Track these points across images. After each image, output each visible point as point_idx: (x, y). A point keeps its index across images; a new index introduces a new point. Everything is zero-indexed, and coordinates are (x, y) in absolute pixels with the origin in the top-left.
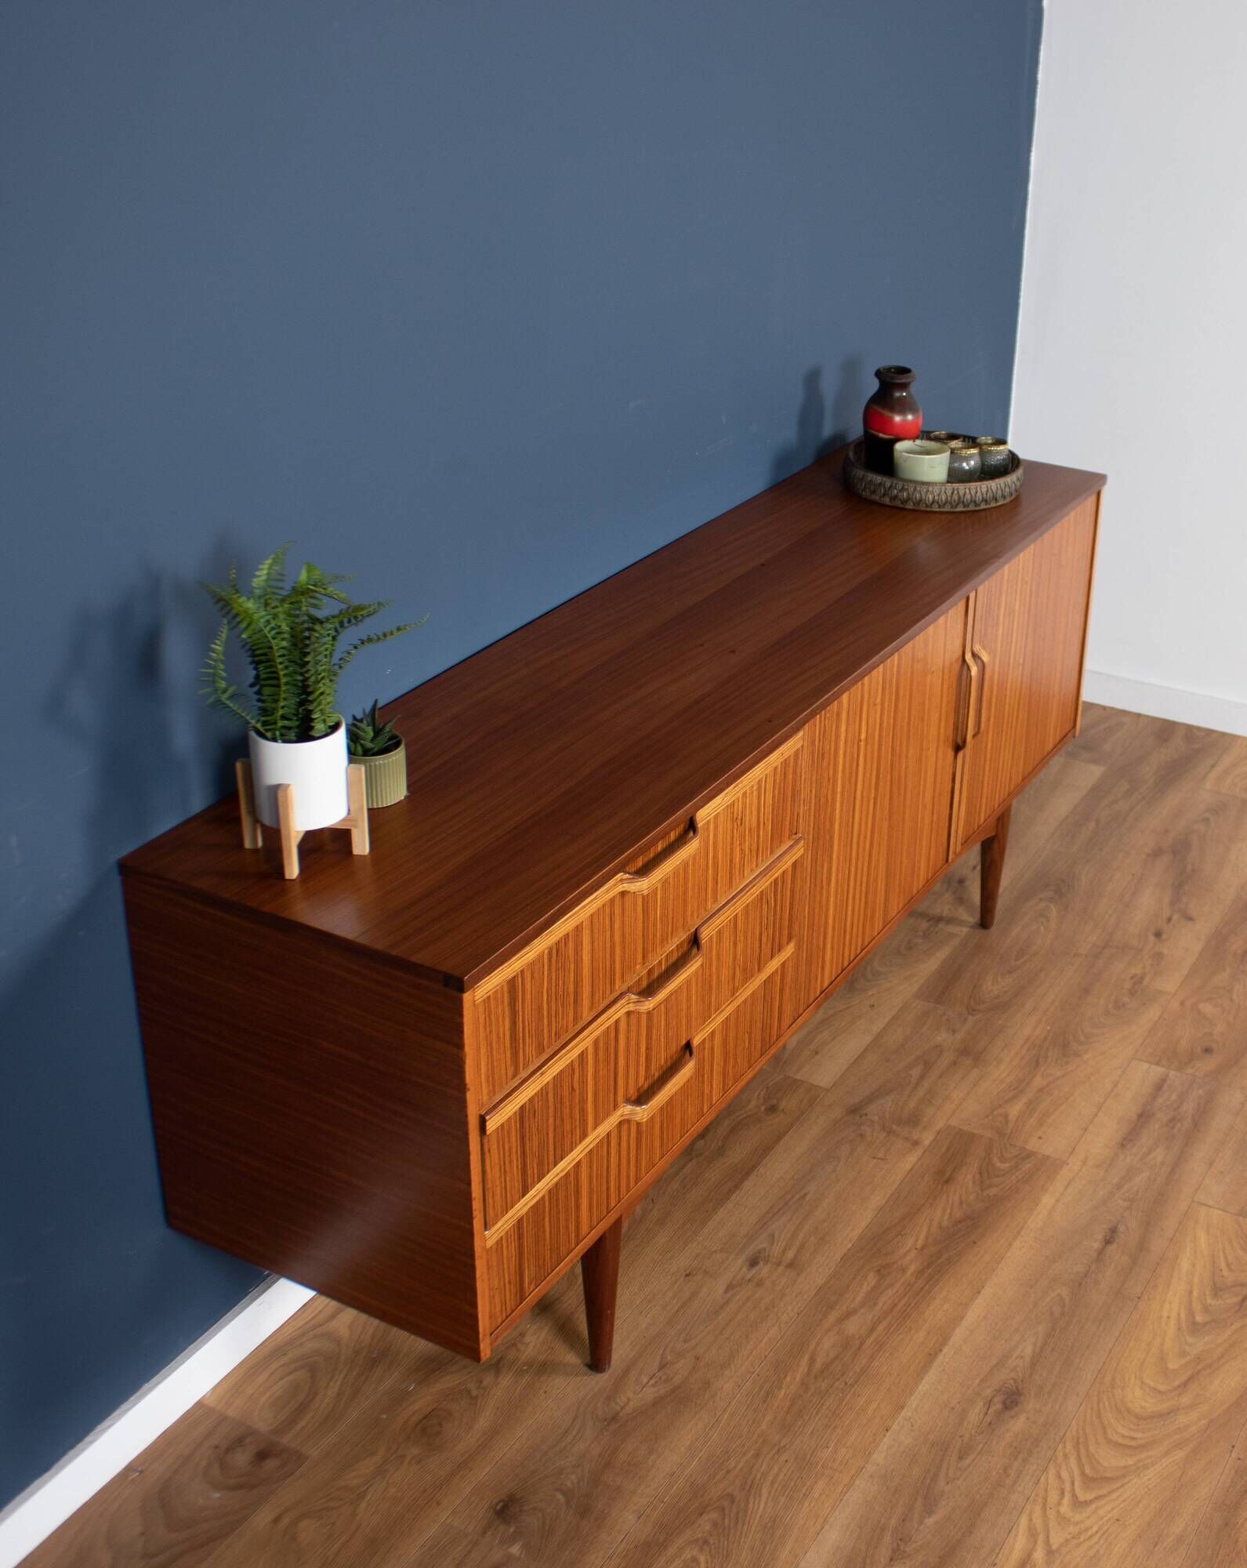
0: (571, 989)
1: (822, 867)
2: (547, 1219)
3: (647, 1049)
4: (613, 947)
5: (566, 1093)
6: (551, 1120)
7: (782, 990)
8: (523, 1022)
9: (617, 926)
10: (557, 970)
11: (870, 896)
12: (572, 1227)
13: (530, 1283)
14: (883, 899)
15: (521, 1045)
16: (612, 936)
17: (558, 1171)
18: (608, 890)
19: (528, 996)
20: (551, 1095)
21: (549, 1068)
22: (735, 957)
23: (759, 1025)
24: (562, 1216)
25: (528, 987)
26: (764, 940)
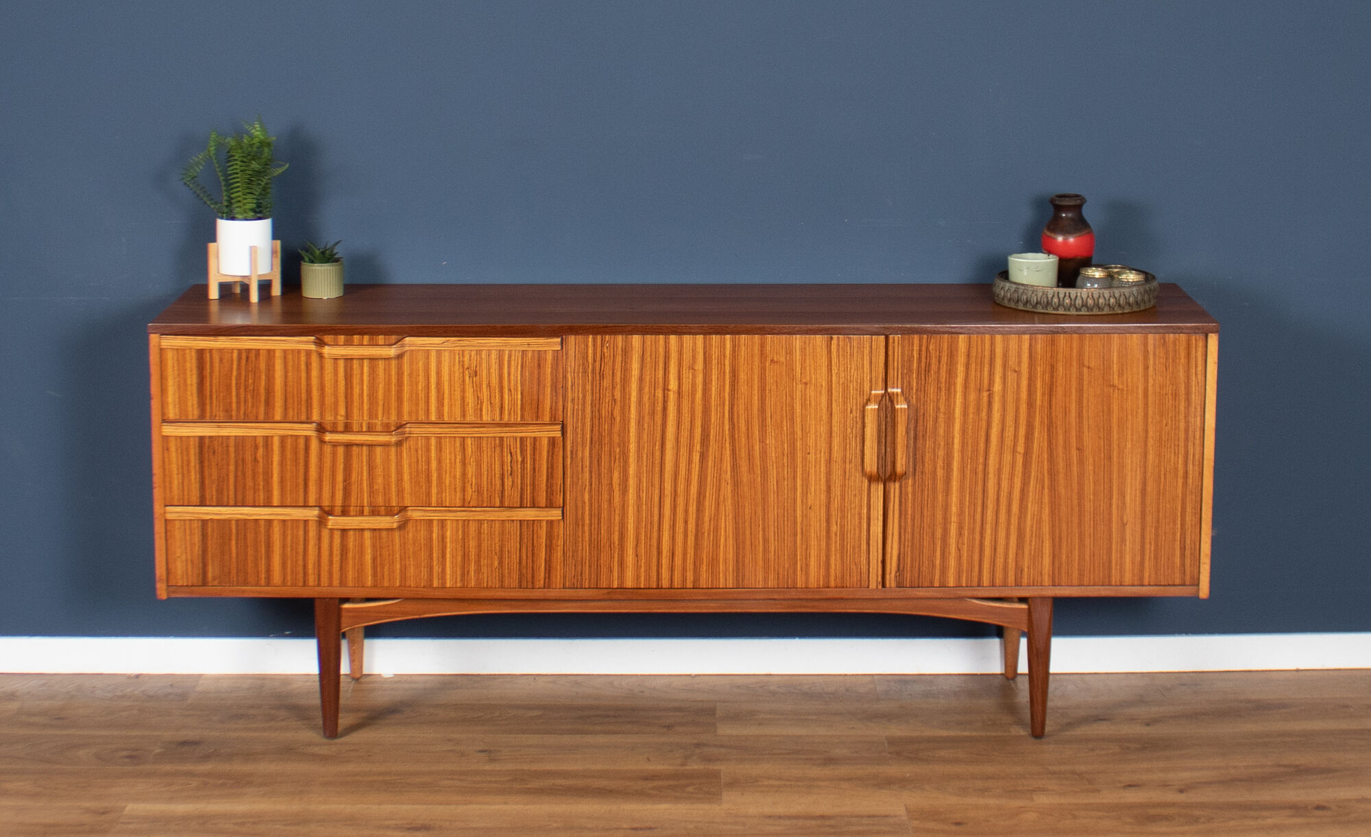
0: (262, 391)
1: (611, 471)
2: (233, 542)
3: (345, 481)
4: (309, 385)
5: (249, 458)
6: (232, 468)
7: (550, 548)
8: (211, 385)
9: (315, 373)
10: (247, 371)
11: (706, 543)
12: (263, 568)
13: (214, 579)
14: (731, 555)
15: (208, 401)
16: (308, 378)
17: (243, 512)
18: (299, 342)
19: (216, 373)
20: (232, 449)
21: (229, 427)
22: (464, 474)
23: (515, 558)
24: (250, 552)
25: (217, 364)
26: (508, 482)
